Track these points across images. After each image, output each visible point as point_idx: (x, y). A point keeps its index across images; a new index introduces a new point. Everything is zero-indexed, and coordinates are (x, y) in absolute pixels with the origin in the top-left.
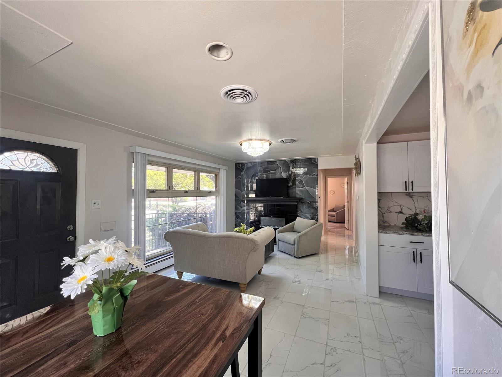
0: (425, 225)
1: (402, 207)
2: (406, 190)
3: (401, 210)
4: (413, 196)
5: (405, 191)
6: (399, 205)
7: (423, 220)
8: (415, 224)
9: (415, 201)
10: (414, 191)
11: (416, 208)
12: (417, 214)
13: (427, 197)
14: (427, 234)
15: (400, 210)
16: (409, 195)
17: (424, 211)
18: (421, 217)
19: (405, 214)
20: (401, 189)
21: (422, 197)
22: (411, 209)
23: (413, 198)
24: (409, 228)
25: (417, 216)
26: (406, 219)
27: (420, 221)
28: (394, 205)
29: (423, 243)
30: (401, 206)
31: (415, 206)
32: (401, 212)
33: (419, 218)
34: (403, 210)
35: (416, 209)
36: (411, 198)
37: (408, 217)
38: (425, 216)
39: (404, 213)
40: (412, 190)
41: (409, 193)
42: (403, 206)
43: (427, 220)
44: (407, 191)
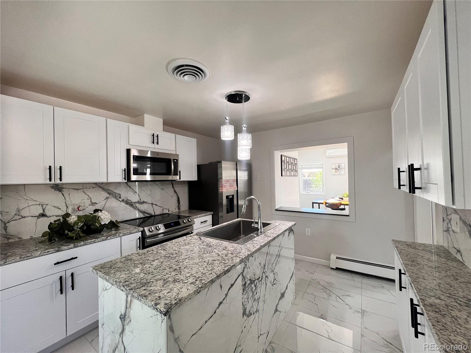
0: (78, 229)
1: (44, 206)
2: (50, 180)
3: (43, 211)
4: (62, 188)
5: (48, 182)
6: (39, 203)
7: (76, 223)
8: (64, 232)
9: (66, 195)
10: (64, 181)
11: (66, 205)
12: (67, 215)
13: (82, 189)
14: (82, 243)
15: (41, 211)
16: (58, 188)
17: (78, 208)
18: (74, 219)
19: (50, 216)
20: (42, 179)
21: (76, 189)
22: (59, 208)
23: (63, 191)
24: (55, 240)
25: (67, 219)
26: (49, 226)
27: (72, 225)
28: (30, 204)
29: (76, 258)
30: (42, 205)
31: (65, 202)
32: (43, 215)
33: (72, 220)
34: (45, 211)
35: (67, 207)
36: (60, 191)
37: (53, 222)
38: (78, 217)
39: (48, 215)
40: (61, 180)
41: (57, 185)
42: (47, 205)
43: (81, 222)
44: (53, 182)
